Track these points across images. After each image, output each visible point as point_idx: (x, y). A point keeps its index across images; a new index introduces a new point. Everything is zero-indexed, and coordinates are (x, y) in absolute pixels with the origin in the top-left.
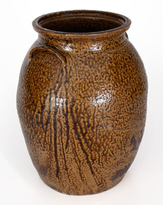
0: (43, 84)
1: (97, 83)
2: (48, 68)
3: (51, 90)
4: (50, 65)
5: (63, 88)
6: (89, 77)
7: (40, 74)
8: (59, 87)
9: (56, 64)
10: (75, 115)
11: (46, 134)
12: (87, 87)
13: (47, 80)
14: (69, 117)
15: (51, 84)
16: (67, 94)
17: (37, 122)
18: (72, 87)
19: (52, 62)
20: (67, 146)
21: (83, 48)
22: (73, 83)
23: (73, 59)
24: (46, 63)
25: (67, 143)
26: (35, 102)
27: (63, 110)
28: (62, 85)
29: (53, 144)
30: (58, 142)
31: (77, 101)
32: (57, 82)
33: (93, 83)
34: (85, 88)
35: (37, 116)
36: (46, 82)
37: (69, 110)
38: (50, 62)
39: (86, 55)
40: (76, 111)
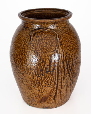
0: (48, 49)
1: (73, 42)
2: (48, 40)
3: (54, 51)
4: (49, 38)
5: (60, 48)
6: (70, 40)
7: (44, 44)
8: (58, 48)
9: (52, 37)
10: (68, 61)
11: (52, 76)
12: (70, 45)
13: (50, 46)
14: (65, 63)
15: (53, 48)
16: (63, 51)
17: (46, 71)
18: (64, 46)
19: (49, 36)
20: (63, 79)
21: (62, 25)
22: (64, 45)
23: (59, 32)
24: (45, 37)
25: (64, 77)
26: (44, 61)
27: (62, 60)
28: (59, 46)
29: (56, 80)
30: (59, 79)
31: (68, 53)
32: (56, 46)
33: (72, 42)
34: (69, 45)
35: (46, 68)
36: (49, 48)
37: (65, 59)
38: (48, 36)
39: (64, 29)
40: (68, 59)
